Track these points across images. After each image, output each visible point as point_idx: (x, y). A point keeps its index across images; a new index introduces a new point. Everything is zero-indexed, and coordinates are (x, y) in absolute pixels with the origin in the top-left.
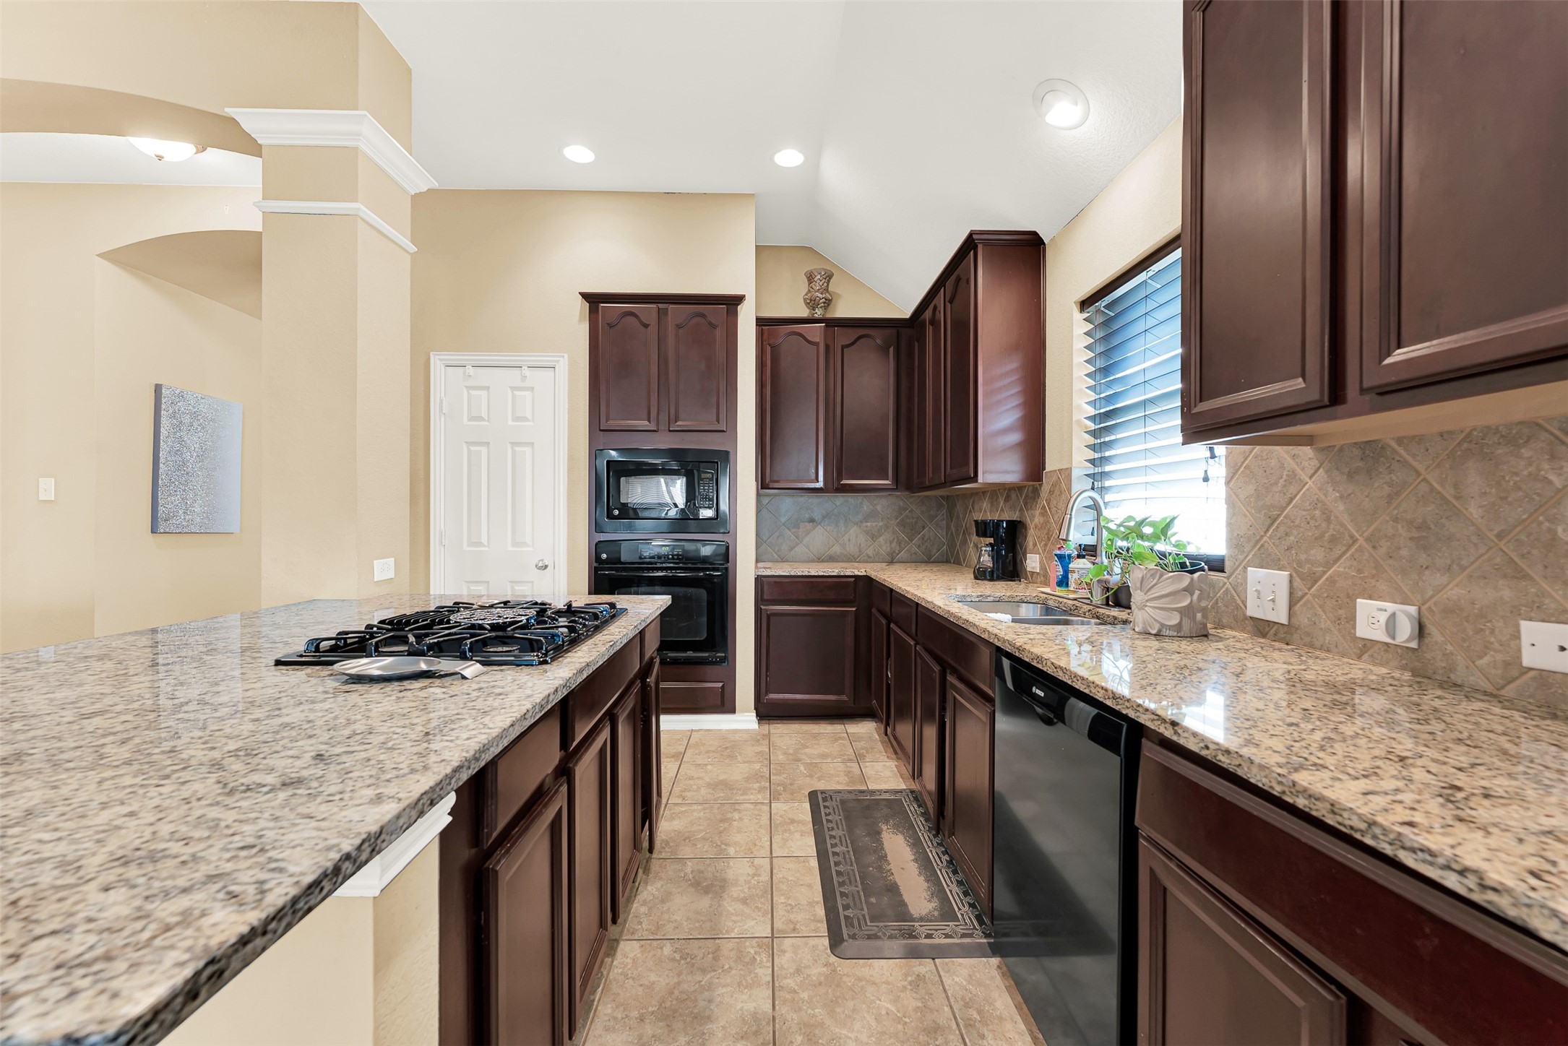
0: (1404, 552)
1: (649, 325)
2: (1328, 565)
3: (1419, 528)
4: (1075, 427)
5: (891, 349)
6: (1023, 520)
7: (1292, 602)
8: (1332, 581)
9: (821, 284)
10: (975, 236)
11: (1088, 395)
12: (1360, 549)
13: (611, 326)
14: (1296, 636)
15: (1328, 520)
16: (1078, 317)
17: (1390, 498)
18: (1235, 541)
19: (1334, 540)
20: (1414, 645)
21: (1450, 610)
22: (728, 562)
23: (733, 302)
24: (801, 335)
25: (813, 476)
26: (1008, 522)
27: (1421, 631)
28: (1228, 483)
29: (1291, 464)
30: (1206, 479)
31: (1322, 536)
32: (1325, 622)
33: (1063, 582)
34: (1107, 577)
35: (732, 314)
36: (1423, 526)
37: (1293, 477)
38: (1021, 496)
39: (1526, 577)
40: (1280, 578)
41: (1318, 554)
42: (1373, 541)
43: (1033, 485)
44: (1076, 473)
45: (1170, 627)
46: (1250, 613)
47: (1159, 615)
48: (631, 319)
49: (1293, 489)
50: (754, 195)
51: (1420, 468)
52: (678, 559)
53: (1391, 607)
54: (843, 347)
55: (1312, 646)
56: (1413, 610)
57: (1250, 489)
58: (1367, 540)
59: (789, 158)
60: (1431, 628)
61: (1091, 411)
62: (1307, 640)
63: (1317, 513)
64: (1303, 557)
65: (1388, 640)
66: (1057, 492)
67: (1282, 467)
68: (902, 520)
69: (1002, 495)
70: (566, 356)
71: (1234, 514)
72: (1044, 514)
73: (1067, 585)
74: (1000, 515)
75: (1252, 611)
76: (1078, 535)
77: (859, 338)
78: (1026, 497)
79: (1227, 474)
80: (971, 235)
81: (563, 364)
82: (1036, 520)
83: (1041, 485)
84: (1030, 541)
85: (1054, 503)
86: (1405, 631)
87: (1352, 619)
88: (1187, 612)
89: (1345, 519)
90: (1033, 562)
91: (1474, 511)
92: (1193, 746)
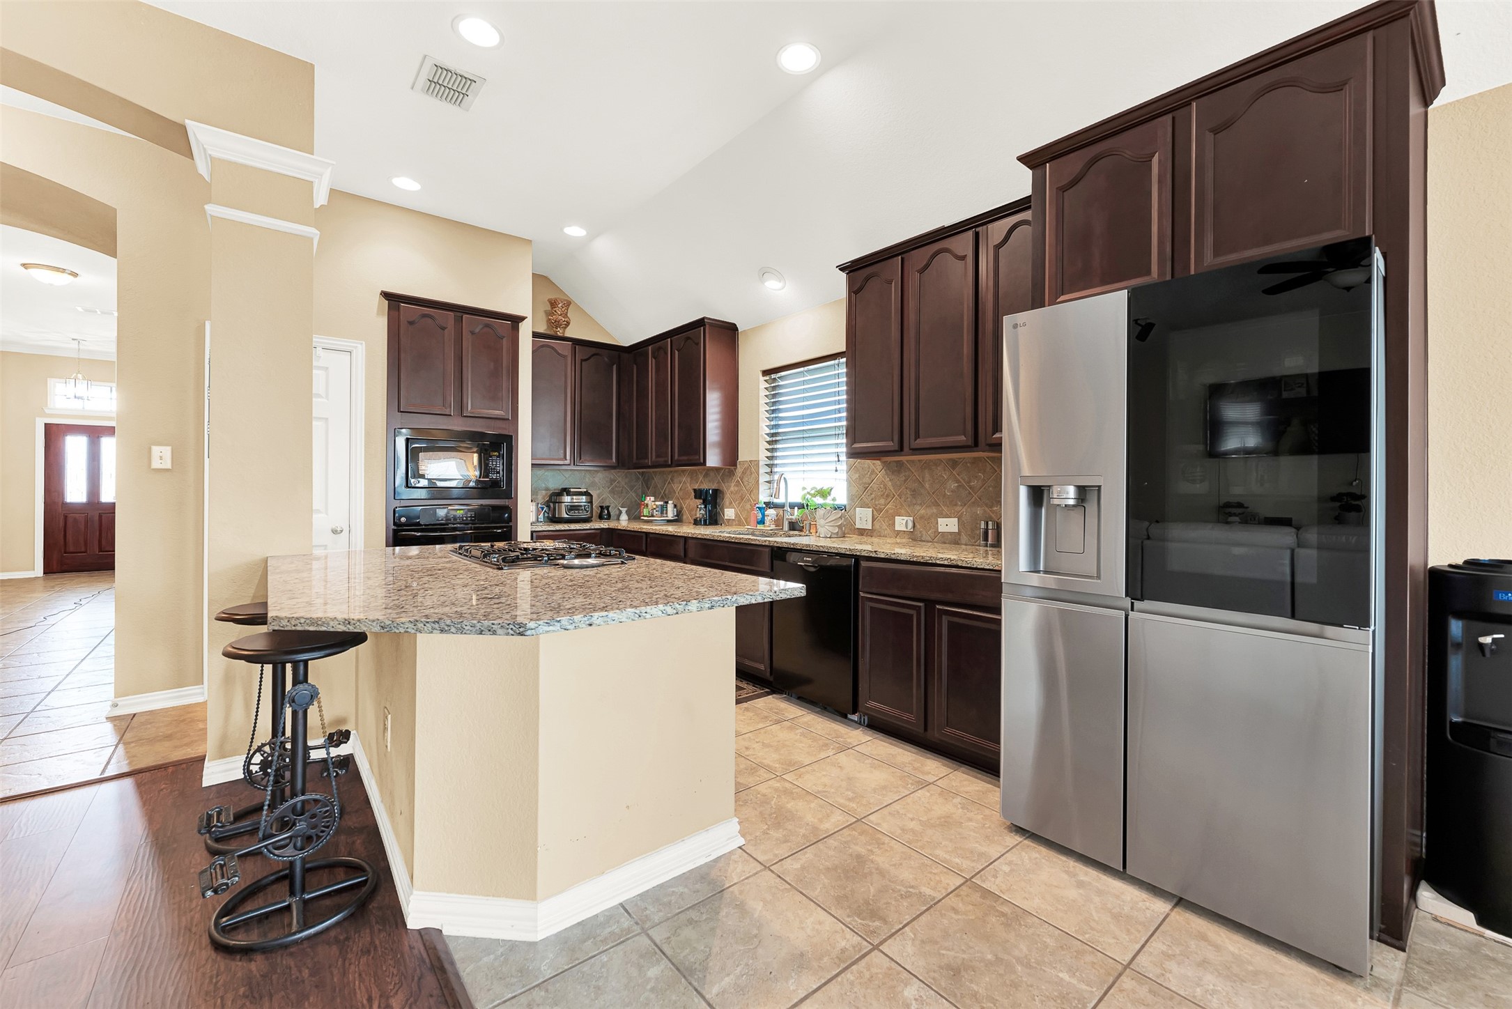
0: (909, 499)
1: (446, 328)
2: (886, 505)
3: (913, 491)
4: (760, 438)
5: (615, 367)
6: (721, 488)
7: (873, 520)
8: (887, 511)
9: (563, 310)
10: (706, 320)
11: (766, 422)
12: (896, 499)
13: (411, 323)
14: (875, 533)
15: (886, 488)
16: (762, 379)
17: (905, 481)
18: (851, 497)
19: (888, 496)
20: (912, 530)
21: (922, 517)
22: (511, 521)
23: (516, 320)
24: (553, 348)
25: (562, 456)
26: (713, 490)
27: (914, 526)
28: (847, 473)
29: (873, 467)
30: (836, 471)
31: (884, 494)
32: (885, 527)
33: (762, 522)
34: (791, 517)
35: (516, 329)
36: (914, 491)
37: (873, 471)
38: (719, 475)
39: (939, 505)
40: (868, 512)
41: (882, 501)
42: (900, 496)
43: (729, 469)
44: (761, 463)
45: (834, 533)
46: (857, 527)
47: (830, 529)
48: (429, 321)
49: (873, 476)
50: (531, 241)
51: (913, 471)
52: (471, 520)
53: (906, 518)
54: (582, 360)
55: (880, 536)
56: (912, 518)
57: (857, 475)
58: (898, 495)
59: (575, 231)
60: (916, 524)
61: (768, 431)
62: (879, 534)
63: (882, 486)
64: (877, 503)
65: (906, 530)
66: (748, 472)
67: (869, 468)
68: (613, 489)
69: (701, 473)
70: (364, 342)
71: (850, 486)
72: (738, 484)
73: (764, 523)
74: (699, 486)
75: (858, 526)
76: (763, 497)
77: (593, 355)
78: (723, 474)
79: (847, 468)
80: (703, 319)
81: (360, 350)
82: (732, 489)
83: (735, 469)
84: (727, 501)
85: (745, 479)
86: (910, 525)
87: (894, 524)
88: (839, 527)
89: (891, 488)
90: (729, 513)
91: (927, 486)
92: (882, 556)
